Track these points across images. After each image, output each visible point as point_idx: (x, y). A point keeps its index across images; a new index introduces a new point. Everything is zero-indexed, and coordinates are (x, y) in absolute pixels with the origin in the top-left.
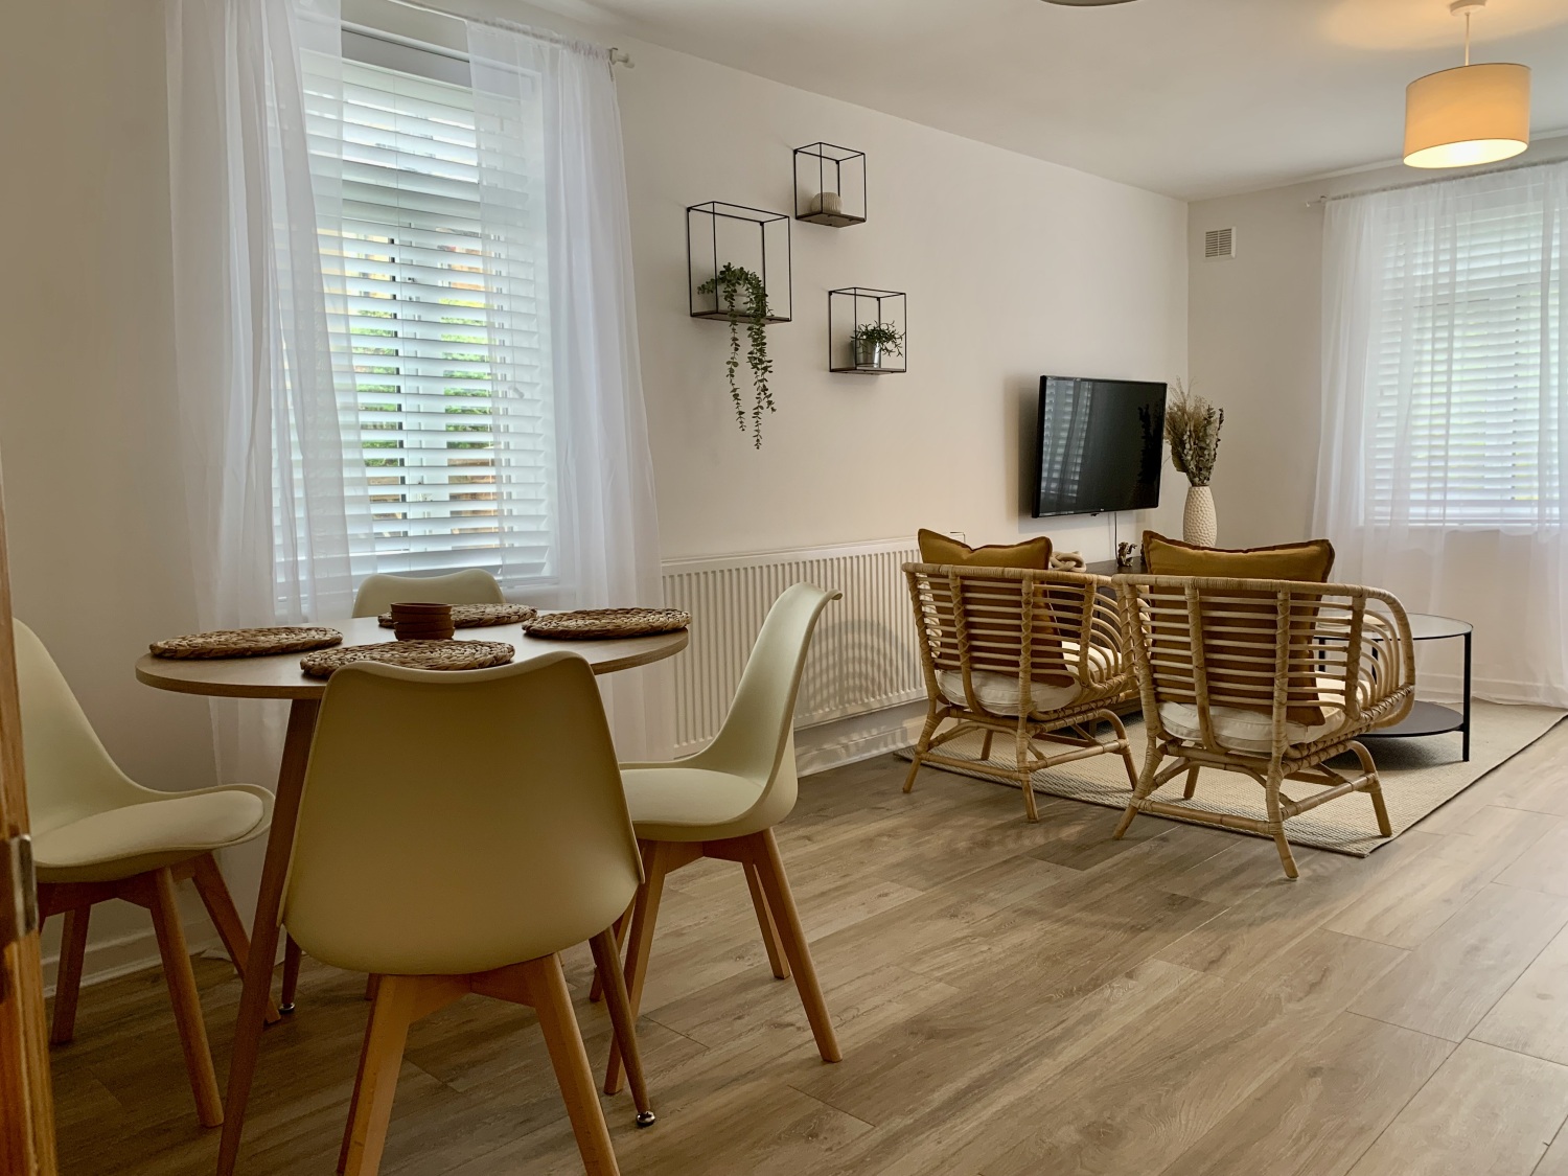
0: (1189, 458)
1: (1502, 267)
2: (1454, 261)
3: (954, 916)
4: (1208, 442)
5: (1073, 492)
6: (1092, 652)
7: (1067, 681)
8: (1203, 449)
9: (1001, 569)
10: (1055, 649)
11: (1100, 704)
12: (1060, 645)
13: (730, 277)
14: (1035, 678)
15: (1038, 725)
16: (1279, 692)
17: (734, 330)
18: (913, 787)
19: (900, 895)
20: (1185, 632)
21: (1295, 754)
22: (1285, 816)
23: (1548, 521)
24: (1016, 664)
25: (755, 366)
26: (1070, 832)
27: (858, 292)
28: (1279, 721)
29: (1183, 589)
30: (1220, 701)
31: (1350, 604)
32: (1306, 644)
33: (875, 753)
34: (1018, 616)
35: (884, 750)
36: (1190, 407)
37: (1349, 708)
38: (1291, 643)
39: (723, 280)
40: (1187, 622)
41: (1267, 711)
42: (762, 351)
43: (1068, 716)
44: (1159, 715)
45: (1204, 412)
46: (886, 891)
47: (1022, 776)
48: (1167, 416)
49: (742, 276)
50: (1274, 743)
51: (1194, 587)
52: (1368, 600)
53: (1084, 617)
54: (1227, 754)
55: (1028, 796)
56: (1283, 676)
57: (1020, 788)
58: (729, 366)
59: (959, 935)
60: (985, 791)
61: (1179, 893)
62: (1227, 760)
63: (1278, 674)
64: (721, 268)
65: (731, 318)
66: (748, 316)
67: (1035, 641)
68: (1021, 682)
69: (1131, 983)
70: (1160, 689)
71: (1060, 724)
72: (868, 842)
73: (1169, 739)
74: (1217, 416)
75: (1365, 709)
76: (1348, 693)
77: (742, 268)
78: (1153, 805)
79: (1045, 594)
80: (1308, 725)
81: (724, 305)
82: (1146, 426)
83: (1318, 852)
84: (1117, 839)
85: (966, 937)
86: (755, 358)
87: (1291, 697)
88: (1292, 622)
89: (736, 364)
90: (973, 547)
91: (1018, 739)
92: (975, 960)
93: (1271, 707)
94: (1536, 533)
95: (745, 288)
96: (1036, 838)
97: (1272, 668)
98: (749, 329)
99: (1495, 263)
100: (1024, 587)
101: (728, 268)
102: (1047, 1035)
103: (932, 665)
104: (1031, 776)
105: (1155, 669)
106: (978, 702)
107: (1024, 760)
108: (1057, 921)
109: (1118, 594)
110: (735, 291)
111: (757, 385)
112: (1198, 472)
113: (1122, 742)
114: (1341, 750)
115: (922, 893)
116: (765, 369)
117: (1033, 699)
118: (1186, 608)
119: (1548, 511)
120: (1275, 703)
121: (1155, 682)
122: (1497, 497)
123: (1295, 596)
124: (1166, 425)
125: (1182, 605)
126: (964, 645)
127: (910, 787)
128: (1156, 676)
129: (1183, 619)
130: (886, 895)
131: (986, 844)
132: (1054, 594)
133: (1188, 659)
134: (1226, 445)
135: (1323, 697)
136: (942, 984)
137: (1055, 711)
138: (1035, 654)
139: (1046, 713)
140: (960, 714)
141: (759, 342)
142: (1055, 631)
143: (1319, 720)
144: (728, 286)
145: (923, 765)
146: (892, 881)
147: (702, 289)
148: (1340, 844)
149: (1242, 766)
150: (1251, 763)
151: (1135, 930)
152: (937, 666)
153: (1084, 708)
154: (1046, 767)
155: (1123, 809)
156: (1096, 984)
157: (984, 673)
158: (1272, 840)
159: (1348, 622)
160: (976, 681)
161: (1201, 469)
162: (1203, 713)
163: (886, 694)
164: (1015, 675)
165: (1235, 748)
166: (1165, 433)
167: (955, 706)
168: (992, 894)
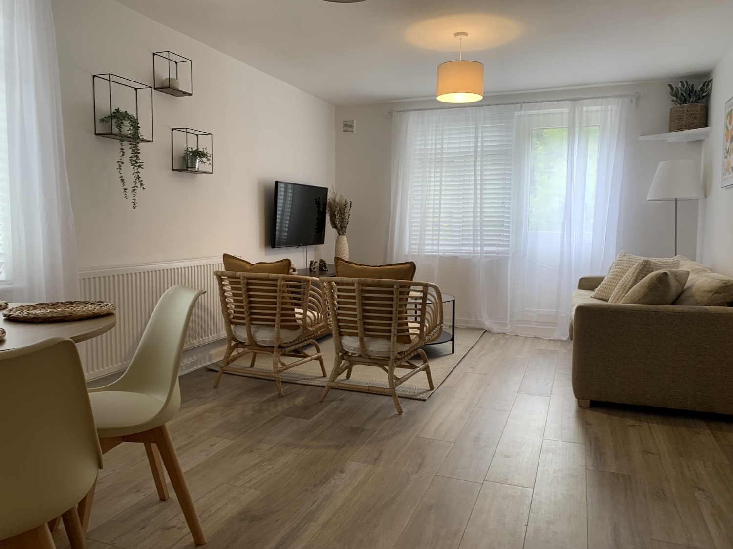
0: (337, 222)
1: (460, 148)
2: (442, 144)
3: (251, 452)
4: (345, 215)
5: (285, 236)
6: (309, 313)
7: (297, 327)
8: (343, 218)
9: (267, 274)
10: (291, 312)
11: (310, 337)
12: (294, 310)
13: (118, 116)
14: (283, 327)
15: (282, 349)
16: (394, 330)
17: (121, 144)
18: (219, 385)
19: (222, 444)
20: (354, 304)
21: (399, 357)
22: (397, 385)
23: (476, 253)
24: (273, 320)
25: (133, 165)
26: (299, 401)
27: (188, 131)
28: (394, 343)
29: (354, 284)
30: (369, 335)
31: (422, 290)
32: (404, 308)
33: (195, 368)
34: (275, 297)
35: (200, 366)
36: (337, 200)
37: (420, 336)
38: (399, 307)
39: (115, 117)
40: (355, 299)
41: (388, 338)
42: (137, 157)
43: (296, 344)
44: (341, 342)
45: (343, 202)
46: (214, 442)
47: (276, 375)
48: (328, 203)
49: (126, 115)
50: (392, 353)
51: (359, 283)
52: (429, 288)
53: (305, 297)
54: (370, 358)
55: (279, 384)
56: (396, 322)
57: (275, 381)
58: (119, 163)
59: (256, 461)
60: (255, 383)
61: (354, 426)
62: (370, 361)
63: (394, 321)
64: (113, 110)
65: (120, 138)
66: (130, 137)
67: (283, 309)
68: (276, 329)
69: (343, 475)
70: (341, 330)
71: (293, 348)
72: (200, 417)
73: (344, 352)
74: (349, 204)
75: (426, 335)
76: (421, 329)
77: (126, 112)
78: (338, 384)
79: (287, 286)
80: (404, 343)
81: (115, 130)
82: (318, 207)
83: (407, 400)
84: (321, 402)
85: (259, 462)
86: (134, 160)
87: (399, 331)
88: (400, 298)
89: (123, 163)
90: (252, 263)
91: (274, 357)
92: (267, 474)
93: (390, 336)
94: (472, 257)
95: (128, 122)
96: (283, 406)
97: (391, 319)
98: (131, 144)
99: (458, 146)
100: (278, 283)
101: (118, 110)
102: (309, 510)
103: (229, 322)
104: (280, 374)
105: (339, 321)
106: (254, 340)
107: (277, 368)
108: (302, 448)
109: (321, 286)
110: (122, 123)
111: (135, 175)
112: (341, 229)
113: (319, 354)
114: (416, 353)
115: (233, 442)
116: (139, 166)
117: (281, 337)
118: (355, 293)
119: (476, 249)
120: (392, 334)
121: (339, 327)
122: (458, 243)
123: (401, 287)
124: (328, 208)
125: (353, 291)
126: (248, 312)
127: (217, 385)
128: (340, 324)
129: (354, 297)
130: (214, 445)
131: (260, 411)
132: (292, 286)
133: (355, 316)
134: (353, 216)
135: (411, 331)
136: (252, 490)
137: (291, 342)
138: (282, 315)
139: (286, 343)
140: (243, 346)
141: (136, 152)
142: (292, 304)
143: (410, 341)
144: (118, 120)
145: (224, 373)
146: (216, 437)
147: (102, 120)
148: (416, 395)
149: (377, 363)
150: (380, 362)
151: (339, 447)
152: (232, 323)
153: (303, 339)
154: (287, 369)
155: (324, 387)
156: (327, 478)
157: (256, 325)
158: (391, 396)
159: (421, 298)
160: (253, 330)
161: (342, 228)
162: (361, 340)
163: (202, 337)
164: (273, 326)
165: (374, 355)
166: (327, 211)
167: (240, 342)
168: (268, 438)
